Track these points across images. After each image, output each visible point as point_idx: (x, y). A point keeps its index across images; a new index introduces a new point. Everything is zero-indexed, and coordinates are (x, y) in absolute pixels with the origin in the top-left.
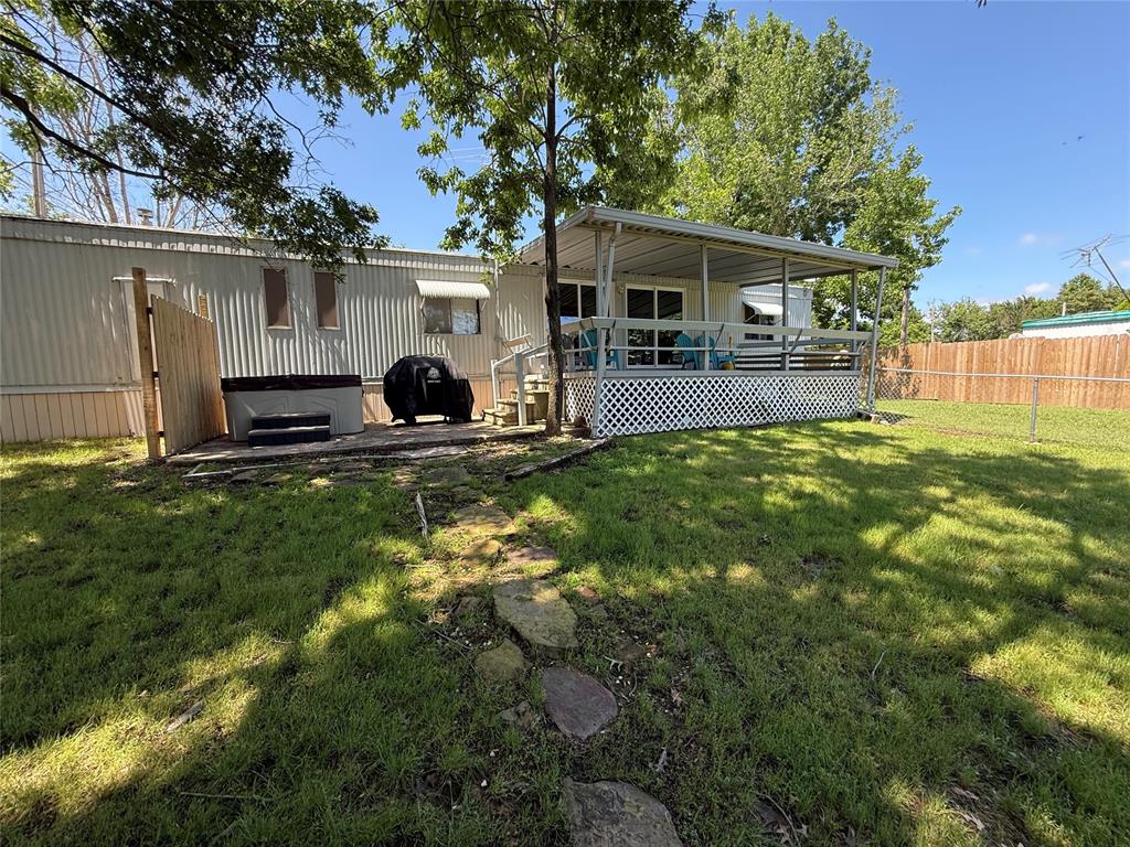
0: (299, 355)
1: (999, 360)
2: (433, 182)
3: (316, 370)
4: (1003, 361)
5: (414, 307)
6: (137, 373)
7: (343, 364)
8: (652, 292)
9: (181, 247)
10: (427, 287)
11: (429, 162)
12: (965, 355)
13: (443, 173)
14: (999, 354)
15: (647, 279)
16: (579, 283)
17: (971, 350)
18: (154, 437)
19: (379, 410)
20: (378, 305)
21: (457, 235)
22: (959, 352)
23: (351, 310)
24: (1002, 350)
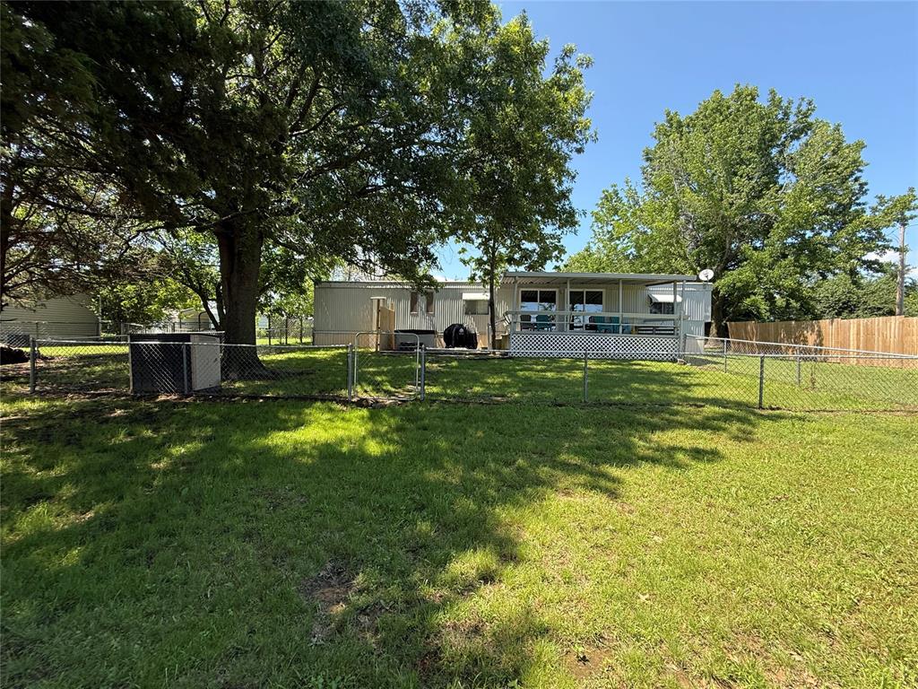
0: (420, 323)
1: (876, 334)
2: (465, 262)
3: (424, 328)
4: (879, 335)
5: (461, 303)
6: (375, 329)
7: (434, 326)
8: (583, 292)
9: (388, 287)
10: (466, 296)
11: (462, 256)
12: (855, 329)
13: (467, 259)
14: (876, 328)
15: (579, 285)
16: (538, 290)
17: (859, 325)
18: (377, 345)
19: (441, 345)
20: (448, 303)
21: (472, 278)
22: (852, 326)
23: (439, 305)
24: (878, 325)
